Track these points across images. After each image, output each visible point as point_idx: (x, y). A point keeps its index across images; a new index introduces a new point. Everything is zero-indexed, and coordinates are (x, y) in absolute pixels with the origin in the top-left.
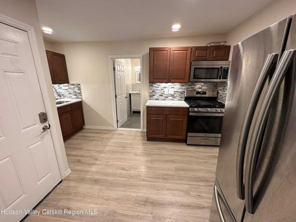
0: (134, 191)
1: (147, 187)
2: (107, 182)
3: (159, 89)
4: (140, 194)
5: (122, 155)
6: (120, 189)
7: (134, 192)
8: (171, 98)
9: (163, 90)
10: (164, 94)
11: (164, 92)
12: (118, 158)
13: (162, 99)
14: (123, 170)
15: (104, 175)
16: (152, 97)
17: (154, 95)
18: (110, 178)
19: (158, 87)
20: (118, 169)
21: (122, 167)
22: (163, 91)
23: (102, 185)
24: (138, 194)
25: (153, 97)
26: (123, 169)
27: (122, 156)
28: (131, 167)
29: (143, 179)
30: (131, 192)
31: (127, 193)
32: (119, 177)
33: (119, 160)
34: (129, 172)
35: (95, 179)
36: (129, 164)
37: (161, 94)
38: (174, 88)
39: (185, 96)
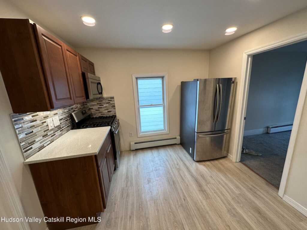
0: (201, 204)
1: (191, 194)
3: (38, 122)
4: (200, 197)
7: (202, 202)
8: (59, 133)
9: (45, 122)
10: (48, 130)
11: (47, 125)
13: (49, 142)
16: (32, 148)
17: (33, 143)
19: (36, 120)
22: (45, 124)
24: (201, 199)
25: (33, 146)
28: (175, 224)
29: (184, 200)
30: (204, 206)
31: (208, 210)
37: (44, 131)
38: (57, 114)
39: (77, 121)
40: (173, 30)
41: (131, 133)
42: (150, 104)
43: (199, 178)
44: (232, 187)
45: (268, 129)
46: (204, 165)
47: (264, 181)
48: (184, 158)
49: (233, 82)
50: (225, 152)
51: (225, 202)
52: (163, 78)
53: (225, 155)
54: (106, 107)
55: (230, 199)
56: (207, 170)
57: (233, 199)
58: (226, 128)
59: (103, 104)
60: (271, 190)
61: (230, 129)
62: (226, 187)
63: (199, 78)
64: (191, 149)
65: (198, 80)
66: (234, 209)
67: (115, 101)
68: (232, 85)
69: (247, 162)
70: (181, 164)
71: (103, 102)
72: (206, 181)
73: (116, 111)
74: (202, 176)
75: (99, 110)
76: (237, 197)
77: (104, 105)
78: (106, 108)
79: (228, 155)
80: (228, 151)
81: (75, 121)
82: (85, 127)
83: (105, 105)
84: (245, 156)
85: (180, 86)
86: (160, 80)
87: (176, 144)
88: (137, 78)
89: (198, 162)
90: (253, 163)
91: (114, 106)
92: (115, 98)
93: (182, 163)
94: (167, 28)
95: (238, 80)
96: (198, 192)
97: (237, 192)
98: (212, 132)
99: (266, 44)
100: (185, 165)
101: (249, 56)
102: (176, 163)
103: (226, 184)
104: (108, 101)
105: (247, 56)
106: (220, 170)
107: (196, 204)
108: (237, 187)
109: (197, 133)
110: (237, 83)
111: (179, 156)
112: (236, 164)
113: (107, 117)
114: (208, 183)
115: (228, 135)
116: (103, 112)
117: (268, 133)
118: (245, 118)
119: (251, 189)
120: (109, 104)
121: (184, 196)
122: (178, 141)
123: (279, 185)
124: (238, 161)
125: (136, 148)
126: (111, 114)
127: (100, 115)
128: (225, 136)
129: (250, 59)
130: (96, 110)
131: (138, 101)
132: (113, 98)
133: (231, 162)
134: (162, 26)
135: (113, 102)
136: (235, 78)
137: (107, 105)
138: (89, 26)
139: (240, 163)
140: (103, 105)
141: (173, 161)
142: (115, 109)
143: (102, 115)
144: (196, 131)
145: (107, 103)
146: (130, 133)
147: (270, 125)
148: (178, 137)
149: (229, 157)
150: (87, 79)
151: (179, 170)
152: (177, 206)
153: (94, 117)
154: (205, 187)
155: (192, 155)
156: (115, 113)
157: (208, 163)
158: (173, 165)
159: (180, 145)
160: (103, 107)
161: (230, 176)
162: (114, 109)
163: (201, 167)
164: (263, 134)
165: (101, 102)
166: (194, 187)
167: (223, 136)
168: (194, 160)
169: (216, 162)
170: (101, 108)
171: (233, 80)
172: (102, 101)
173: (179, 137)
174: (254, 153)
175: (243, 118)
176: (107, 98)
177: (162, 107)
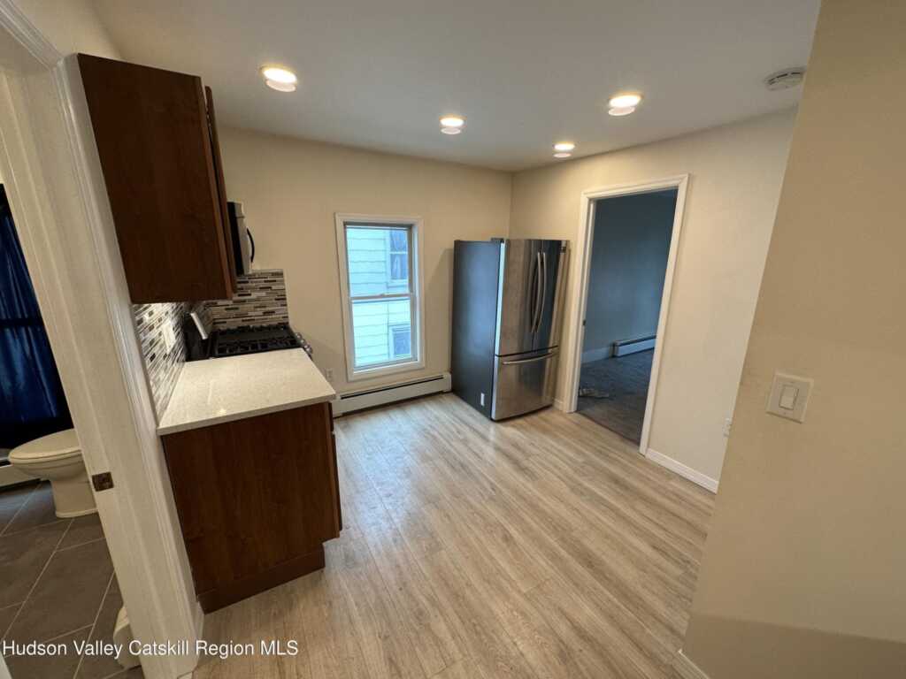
0: (525, 490)
1: (503, 479)
2: (562, 539)
3: (156, 332)
4: (521, 480)
5: (469, 585)
6: (545, 508)
7: (525, 487)
9: (161, 333)
12: (489, 582)
14: (512, 537)
15: (561, 559)
18: (552, 541)
19: (154, 326)
20: (519, 550)
21: (505, 545)
22: (162, 338)
23: (578, 541)
24: (523, 482)
26: (507, 538)
27: (474, 579)
28: (488, 528)
29: (493, 489)
30: (531, 491)
31: (539, 495)
32: (531, 529)
33: (494, 570)
34: (503, 521)
35: (589, 569)
36: (482, 538)
39: (204, 337)
40: (464, 129)
41: (330, 372)
42: (378, 294)
43: (512, 451)
44: (571, 454)
45: (614, 349)
46: (513, 426)
47: (617, 437)
48: (470, 420)
49: (564, 250)
50: (549, 397)
51: (564, 478)
52: (410, 227)
53: (548, 403)
54: (258, 299)
55: (571, 472)
56: (521, 434)
57: (576, 471)
58: (551, 345)
59: (249, 292)
60: (629, 448)
61: (558, 346)
62: (560, 455)
63: (506, 237)
64: (483, 395)
65: (502, 241)
66: (580, 485)
67: (286, 283)
68: (562, 255)
69: (588, 411)
70: (466, 430)
71: (250, 284)
72: (524, 452)
73: (289, 312)
74: (516, 445)
75: (237, 309)
76: (582, 467)
77: (252, 294)
78: (258, 304)
79: (553, 401)
80: (554, 393)
81: (201, 336)
82: (227, 352)
83: (254, 295)
84: (585, 399)
85: (450, 250)
86: (402, 232)
87: (441, 393)
88: (346, 224)
89: (498, 421)
90: (597, 410)
91: (282, 299)
92: (285, 274)
93: (467, 428)
94: (452, 123)
95: (572, 247)
96: (515, 474)
97: (580, 460)
98: (521, 354)
99: (615, 186)
100: (475, 431)
101: (591, 200)
102: (454, 430)
103: (559, 451)
104: (265, 281)
105: (587, 200)
106: (545, 431)
107: (516, 492)
108: (579, 453)
109: (499, 356)
110: (570, 251)
111: (457, 416)
112: (570, 417)
113: (262, 328)
114: (528, 455)
115: (554, 358)
116: (250, 314)
117: (614, 356)
118: (584, 323)
119: (601, 452)
120: (269, 291)
121: (491, 484)
122: (446, 384)
123: (639, 439)
124: (573, 410)
125: (345, 411)
126: (274, 320)
127: (239, 323)
128: (548, 360)
129: (592, 206)
130: (227, 309)
131: (348, 283)
132: (280, 274)
133: (561, 413)
134: (440, 119)
135: (281, 287)
136: (567, 242)
137: (263, 294)
138: (277, 89)
139: (577, 415)
140: (250, 295)
141: (447, 428)
142: (286, 305)
143: (245, 324)
144: (497, 352)
145: (261, 288)
146: (328, 370)
147: (618, 339)
148: (448, 376)
149: (556, 405)
150: (239, 220)
151: (465, 442)
152: (483, 502)
153: (222, 329)
154: (525, 463)
155: (486, 411)
156: (287, 317)
157: (520, 421)
158: (449, 436)
159: (451, 394)
160: (250, 300)
161: (562, 436)
162: (282, 305)
163: (509, 430)
164: (607, 359)
165: (243, 285)
166: (505, 467)
167: (542, 364)
168: (492, 420)
169: (535, 418)
170: (244, 301)
171: (563, 245)
172: (247, 282)
173: (450, 376)
174: (596, 394)
175: (581, 323)
176: (262, 275)
177: (408, 301)
